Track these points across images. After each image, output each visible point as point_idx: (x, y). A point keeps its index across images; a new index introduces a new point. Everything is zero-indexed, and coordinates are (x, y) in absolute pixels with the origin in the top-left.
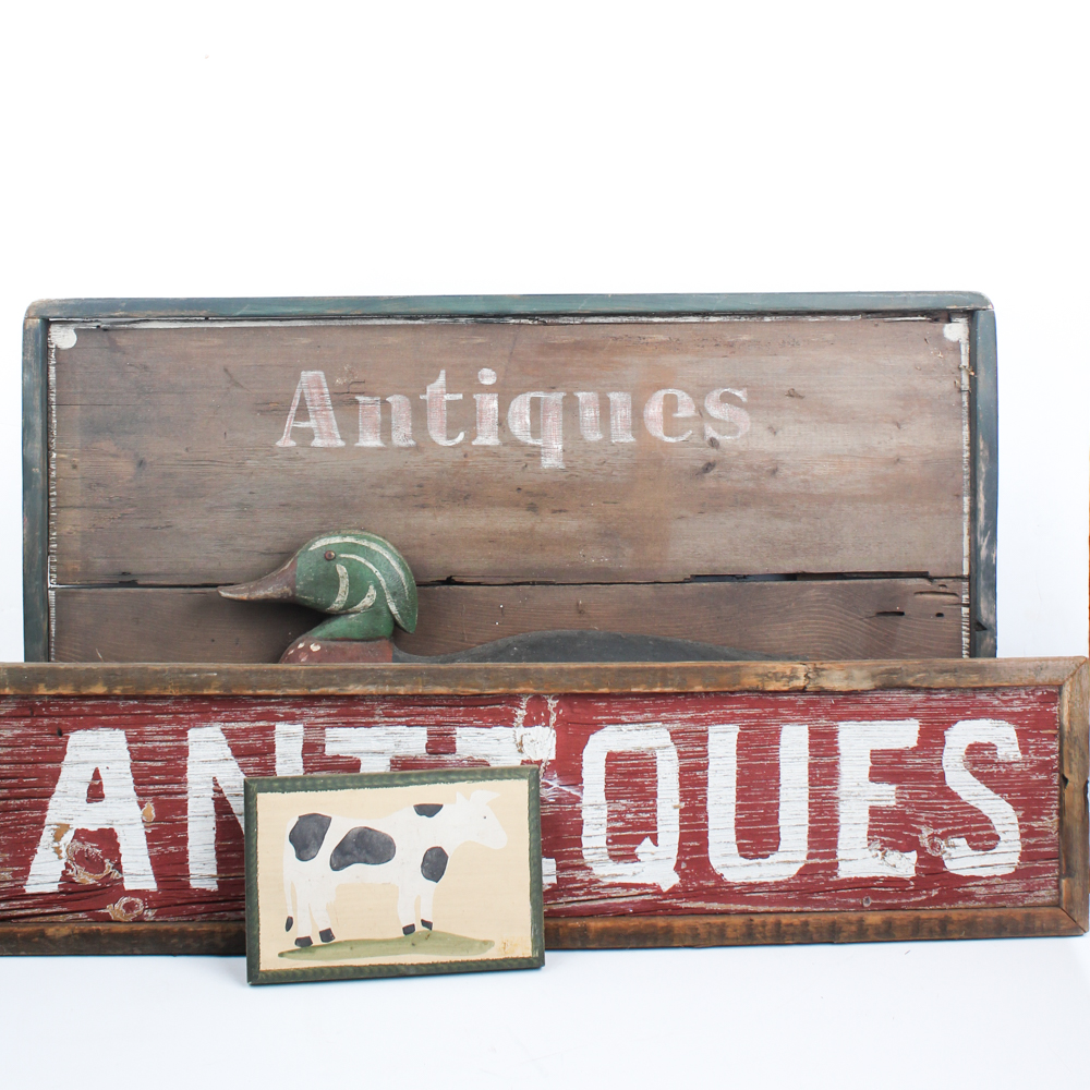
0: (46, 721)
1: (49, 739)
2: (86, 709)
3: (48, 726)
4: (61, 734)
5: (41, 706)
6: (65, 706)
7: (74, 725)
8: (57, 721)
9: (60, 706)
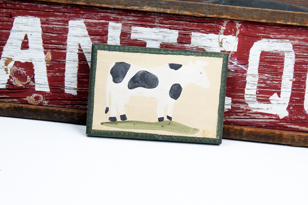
0: (4, 10)
1: (5, 19)
2: (23, 7)
3: (5, 13)
4: (11, 17)
5: (3, 3)
6: (14, 4)
7: (17, 13)
8: (10, 11)
9: (11, 4)
